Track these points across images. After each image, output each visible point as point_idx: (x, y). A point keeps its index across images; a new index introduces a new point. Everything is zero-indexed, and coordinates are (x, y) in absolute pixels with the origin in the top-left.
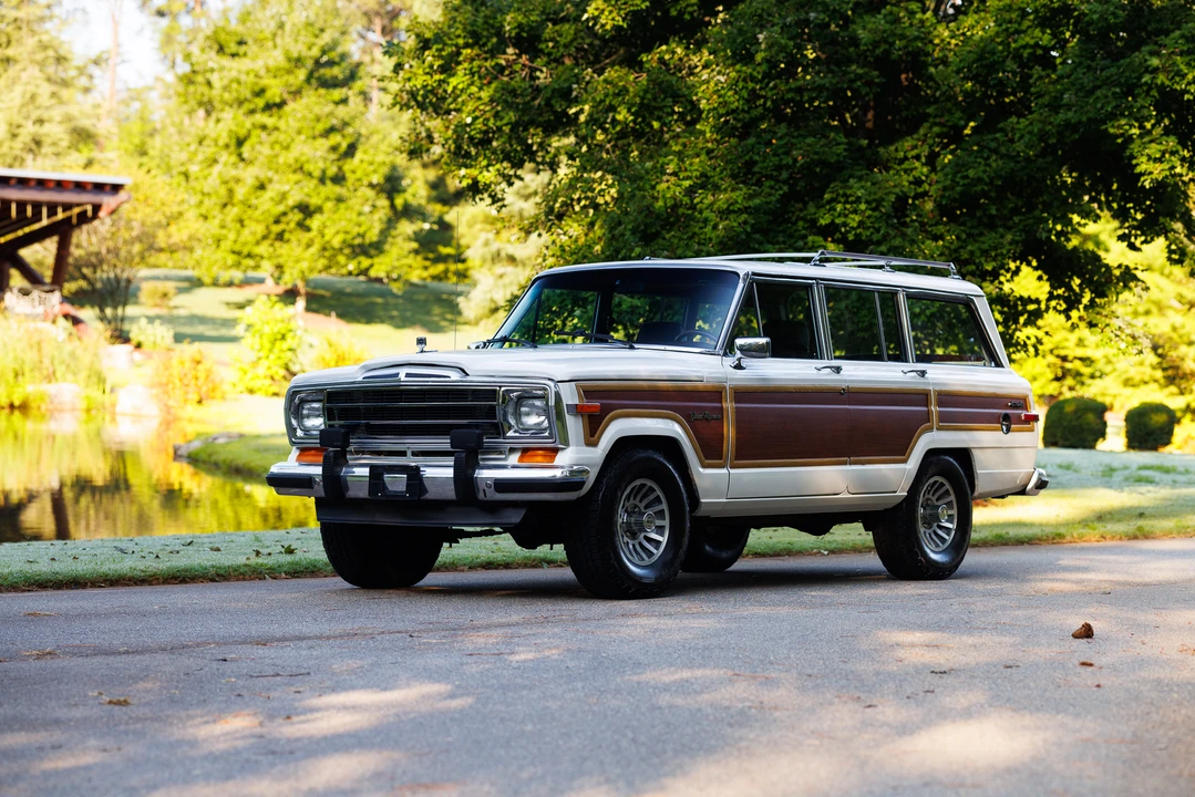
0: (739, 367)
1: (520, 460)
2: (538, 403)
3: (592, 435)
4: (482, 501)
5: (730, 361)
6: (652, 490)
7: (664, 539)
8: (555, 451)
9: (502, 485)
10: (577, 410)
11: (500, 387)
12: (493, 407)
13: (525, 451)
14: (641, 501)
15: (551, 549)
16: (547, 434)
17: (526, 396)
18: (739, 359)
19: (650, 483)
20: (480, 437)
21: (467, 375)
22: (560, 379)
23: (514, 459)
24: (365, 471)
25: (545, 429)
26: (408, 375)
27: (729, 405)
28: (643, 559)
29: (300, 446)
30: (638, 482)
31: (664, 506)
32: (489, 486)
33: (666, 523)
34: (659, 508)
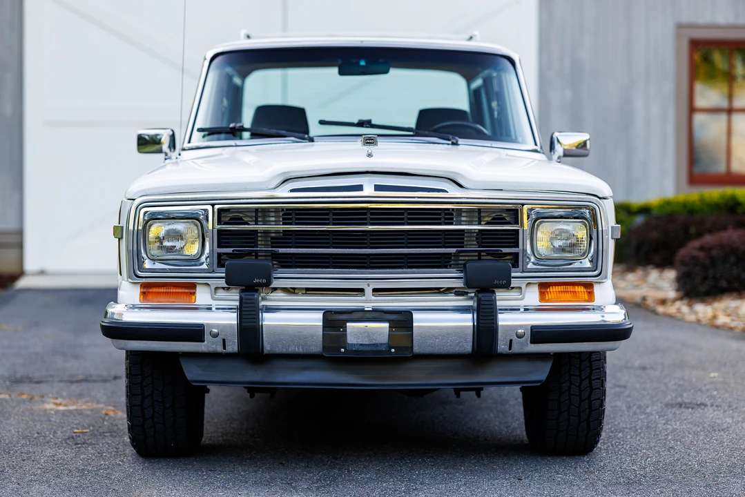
1: (541, 300)
8: (590, 285)
9: (540, 334)
11: (523, 205)
12: (518, 232)
16: (588, 265)
17: (546, 216)
21: (463, 188)
22: (604, 196)
23: (531, 297)
24: (316, 319)
26: (378, 188)
29: (144, 280)
32: (520, 336)
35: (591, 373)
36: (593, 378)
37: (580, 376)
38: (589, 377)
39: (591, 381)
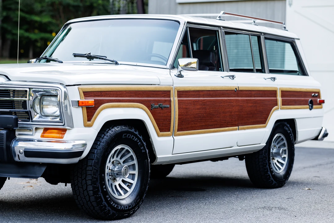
0: (180, 76)
1: (42, 136)
2: (53, 99)
3: (89, 120)
4: (17, 162)
5: (175, 72)
6: (128, 152)
7: (134, 182)
8: (65, 130)
9: (28, 153)
10: (79, 104)
11: (30, 89)
12: (25, 101)
13: (46, 130)
14: (121, 158)
15: (66, 185)
16: (58, 120)
17: (46, 95)
18: (180, 72)
19: (127, 148)
20: (16, 120)
21: (10, 80)
22: (67, 84)
23: (38, 135)
25: (58, 116)
27: (174, 99)
28: (120, 195)
30: (119, 147)
31: (135, 162)
32: (22, 153)
33: (136, 172)
34: (131, 163)
35: (86, 177)
36: (87, 179)
37: (81, 177)
38: (85, 178)
39: (86, 181)
